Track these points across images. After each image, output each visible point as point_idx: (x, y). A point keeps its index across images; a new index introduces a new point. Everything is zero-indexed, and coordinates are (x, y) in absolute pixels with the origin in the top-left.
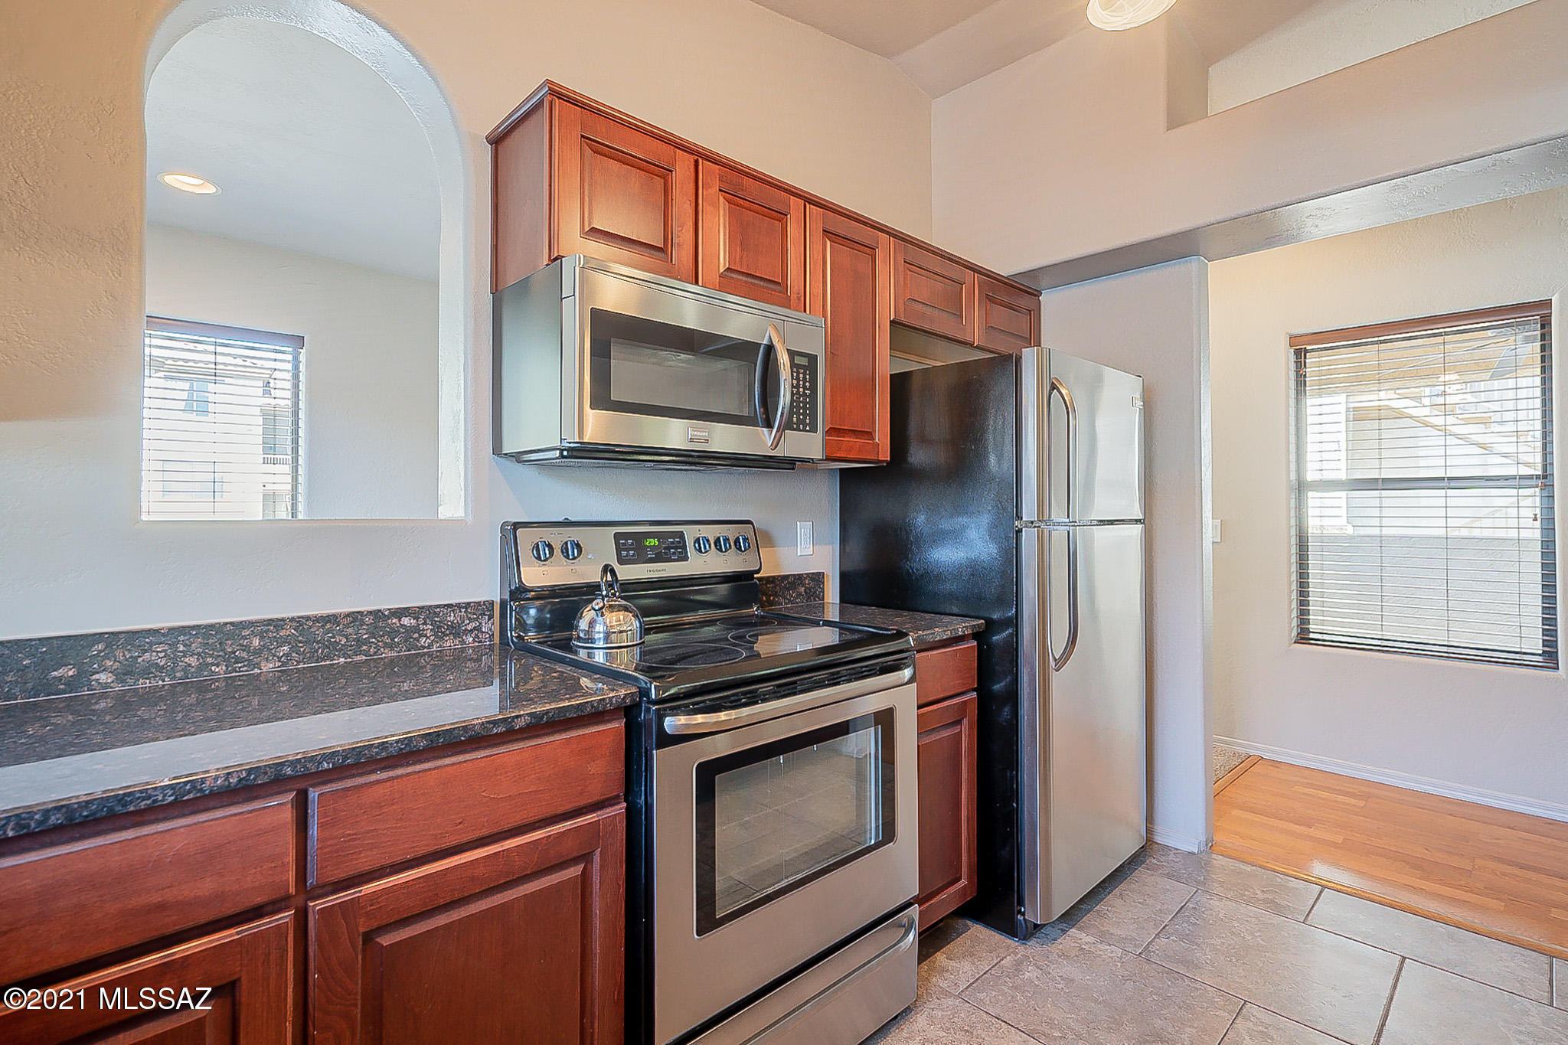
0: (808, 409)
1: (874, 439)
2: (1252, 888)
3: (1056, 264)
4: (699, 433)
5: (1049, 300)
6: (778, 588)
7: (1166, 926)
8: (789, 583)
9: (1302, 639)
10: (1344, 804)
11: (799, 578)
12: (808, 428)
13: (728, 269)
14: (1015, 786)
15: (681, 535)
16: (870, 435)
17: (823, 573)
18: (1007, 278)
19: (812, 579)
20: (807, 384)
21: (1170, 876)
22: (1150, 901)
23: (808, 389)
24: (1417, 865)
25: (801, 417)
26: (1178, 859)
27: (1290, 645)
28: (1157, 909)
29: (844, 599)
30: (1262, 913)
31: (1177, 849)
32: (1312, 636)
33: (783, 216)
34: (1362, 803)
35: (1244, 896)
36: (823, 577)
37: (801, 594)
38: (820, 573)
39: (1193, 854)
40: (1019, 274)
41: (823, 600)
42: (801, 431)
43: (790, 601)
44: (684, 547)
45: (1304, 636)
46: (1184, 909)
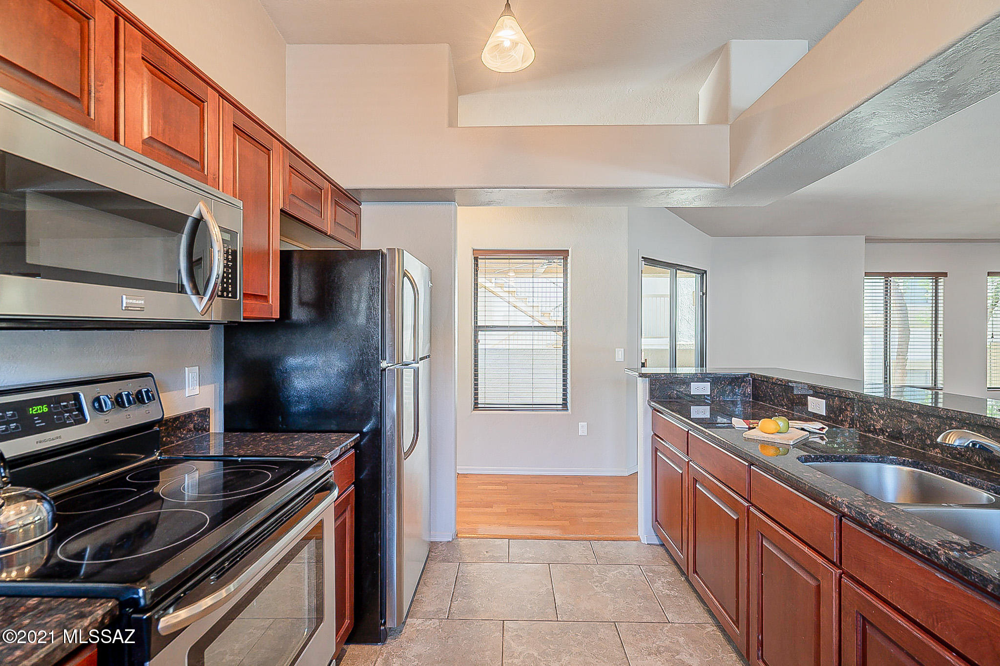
0: (230, 278)
1: (268, 301)
2: (482, 552)
3: (380, 189)
4: (134, 301)
5: (367, 210)
6: (170, 429)
7: (453, 592)
8: (180, 422)
9: (476, 408)
10: (500, 490)
11: (189, 416)
12: (230, 295)
13: (150, 137)
14: (379, 542)
15: (76, 397)
16: (265, 298)
17: (209, 409)
18: (345, 190)
19: (200, 416)
20: (230, 257)
21: (444, 561)
22: (440, 581)
23: (230, 262)
24: (536, 514)
25: (225, 285)
26: (444, 548)
27: (472, 412)
28: (445, 584)
29: (229, 427)
30: (492, 565)
31: (441, 542)
32: (479, 406)
33: (201, 102)
34: (505, 488)
35: (481, 558)
36: (209, 412)
37: (190, 430)
38: (207, 409)
39: (449, 542)
40: (354, 189)
41: (209, 431)
42: (224, 297)
43: (182, 439)
44: (80, 409)
45: (476, 406)
46: (458, 578)
